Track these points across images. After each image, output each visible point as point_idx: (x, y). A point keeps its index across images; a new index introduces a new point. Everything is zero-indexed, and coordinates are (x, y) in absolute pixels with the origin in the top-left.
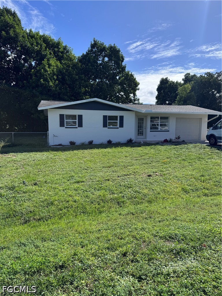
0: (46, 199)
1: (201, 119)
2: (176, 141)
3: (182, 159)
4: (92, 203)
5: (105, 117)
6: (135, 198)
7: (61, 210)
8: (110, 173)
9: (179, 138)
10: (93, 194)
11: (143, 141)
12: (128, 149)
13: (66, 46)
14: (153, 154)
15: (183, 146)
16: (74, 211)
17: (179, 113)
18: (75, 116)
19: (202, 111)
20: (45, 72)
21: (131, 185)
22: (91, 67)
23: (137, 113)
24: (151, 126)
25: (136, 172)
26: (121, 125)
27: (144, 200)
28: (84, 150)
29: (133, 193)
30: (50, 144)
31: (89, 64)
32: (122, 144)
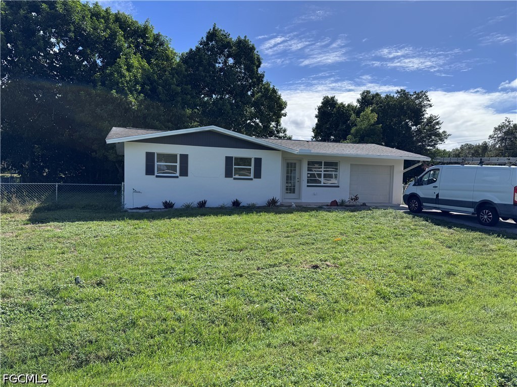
0: (122, 315)
1: (392, 168)
2: (351, 204)
3: (368, 236)
4: (213, 322)
5: (229, 160)
6: (294, 310)
7: (152, 338)
8: (243, 263)
9: (356, 199)
10: (214, 305)
11: (295, 203)
12: (271, 217)
13: (158, 35)
14: (316, 227)
15: (364, 213)
16: (179, 341)
17: (356, 156)
18: (176, 156)
19: (394, 154)
20: (121, 78)
21: (283, 285)
22: (203, 74)
23: (285, 155)
24: (308, 177)
25: (289, 259)
26: (258, 175)
27: (310, 314)
28: (190, 218)
29: (289, 302)
30: (125, 207)
31: (201, 68)
32: (259, 207)
